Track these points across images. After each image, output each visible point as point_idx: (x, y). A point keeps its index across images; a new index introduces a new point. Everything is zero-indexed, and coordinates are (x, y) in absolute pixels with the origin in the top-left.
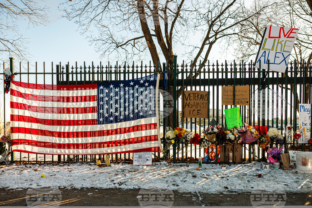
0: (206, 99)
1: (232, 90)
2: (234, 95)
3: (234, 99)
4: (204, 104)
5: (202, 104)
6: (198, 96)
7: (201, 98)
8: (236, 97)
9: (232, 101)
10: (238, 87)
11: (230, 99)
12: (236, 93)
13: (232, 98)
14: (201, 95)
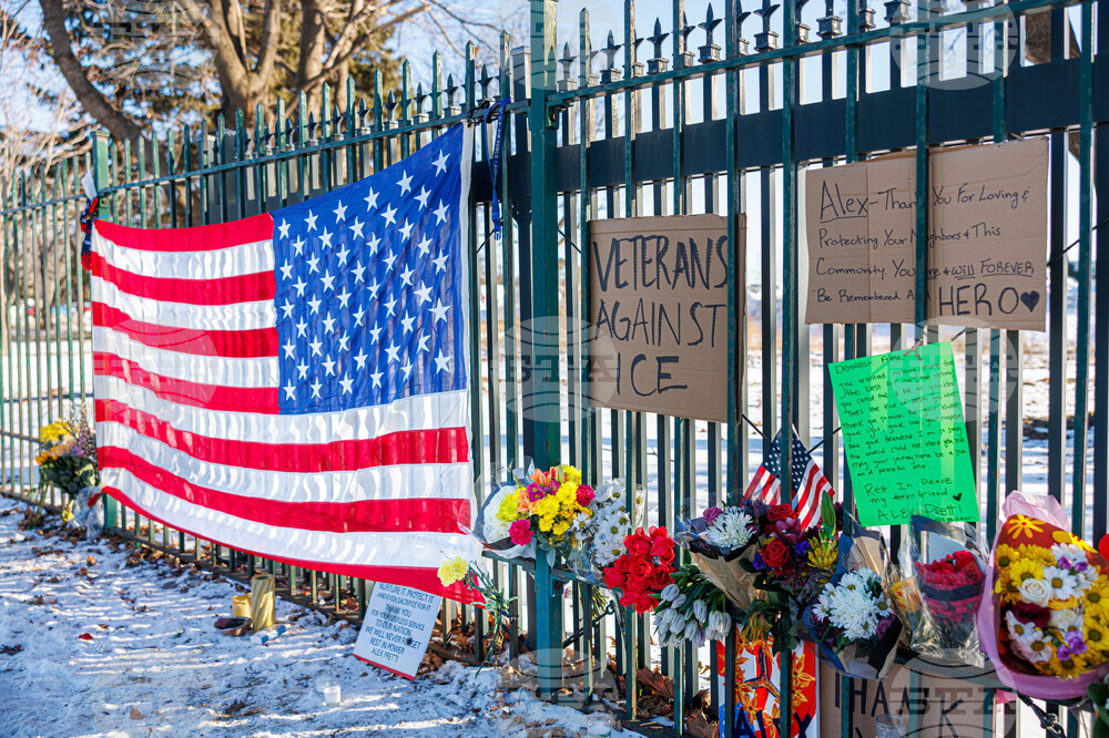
0: (718, 272)
1: (907, 193)
2: (924, 238)
3: (925, 273)
4: (704, 315)
5: (686, 311)
6: (660, 256)
7: (678, 271)
8: (947, 255)
9: (908, 284)
10: (959, 163)
11: (891, 270)
12: (948, 217)
13: (910, 263)
14: (681, 246)
